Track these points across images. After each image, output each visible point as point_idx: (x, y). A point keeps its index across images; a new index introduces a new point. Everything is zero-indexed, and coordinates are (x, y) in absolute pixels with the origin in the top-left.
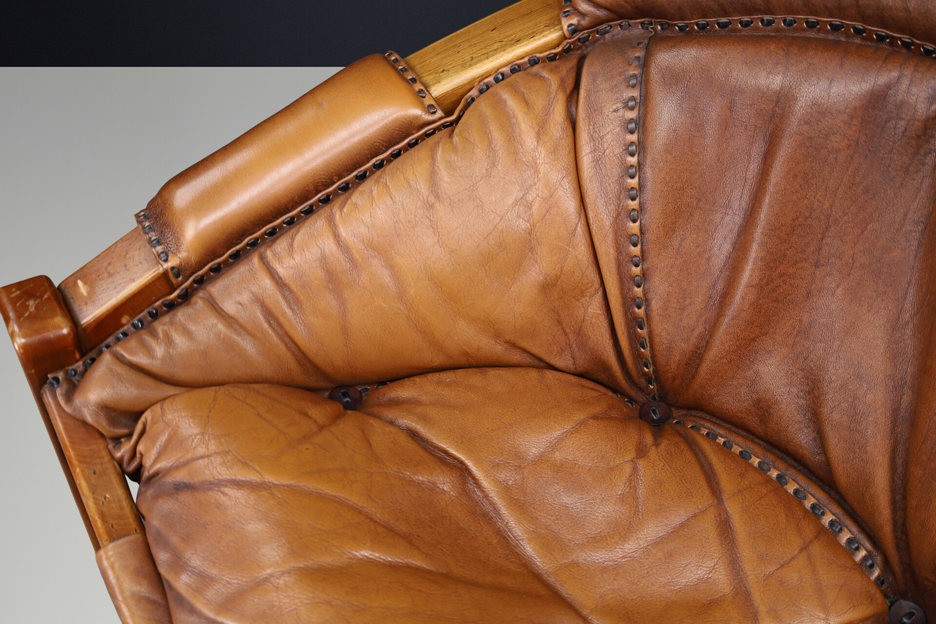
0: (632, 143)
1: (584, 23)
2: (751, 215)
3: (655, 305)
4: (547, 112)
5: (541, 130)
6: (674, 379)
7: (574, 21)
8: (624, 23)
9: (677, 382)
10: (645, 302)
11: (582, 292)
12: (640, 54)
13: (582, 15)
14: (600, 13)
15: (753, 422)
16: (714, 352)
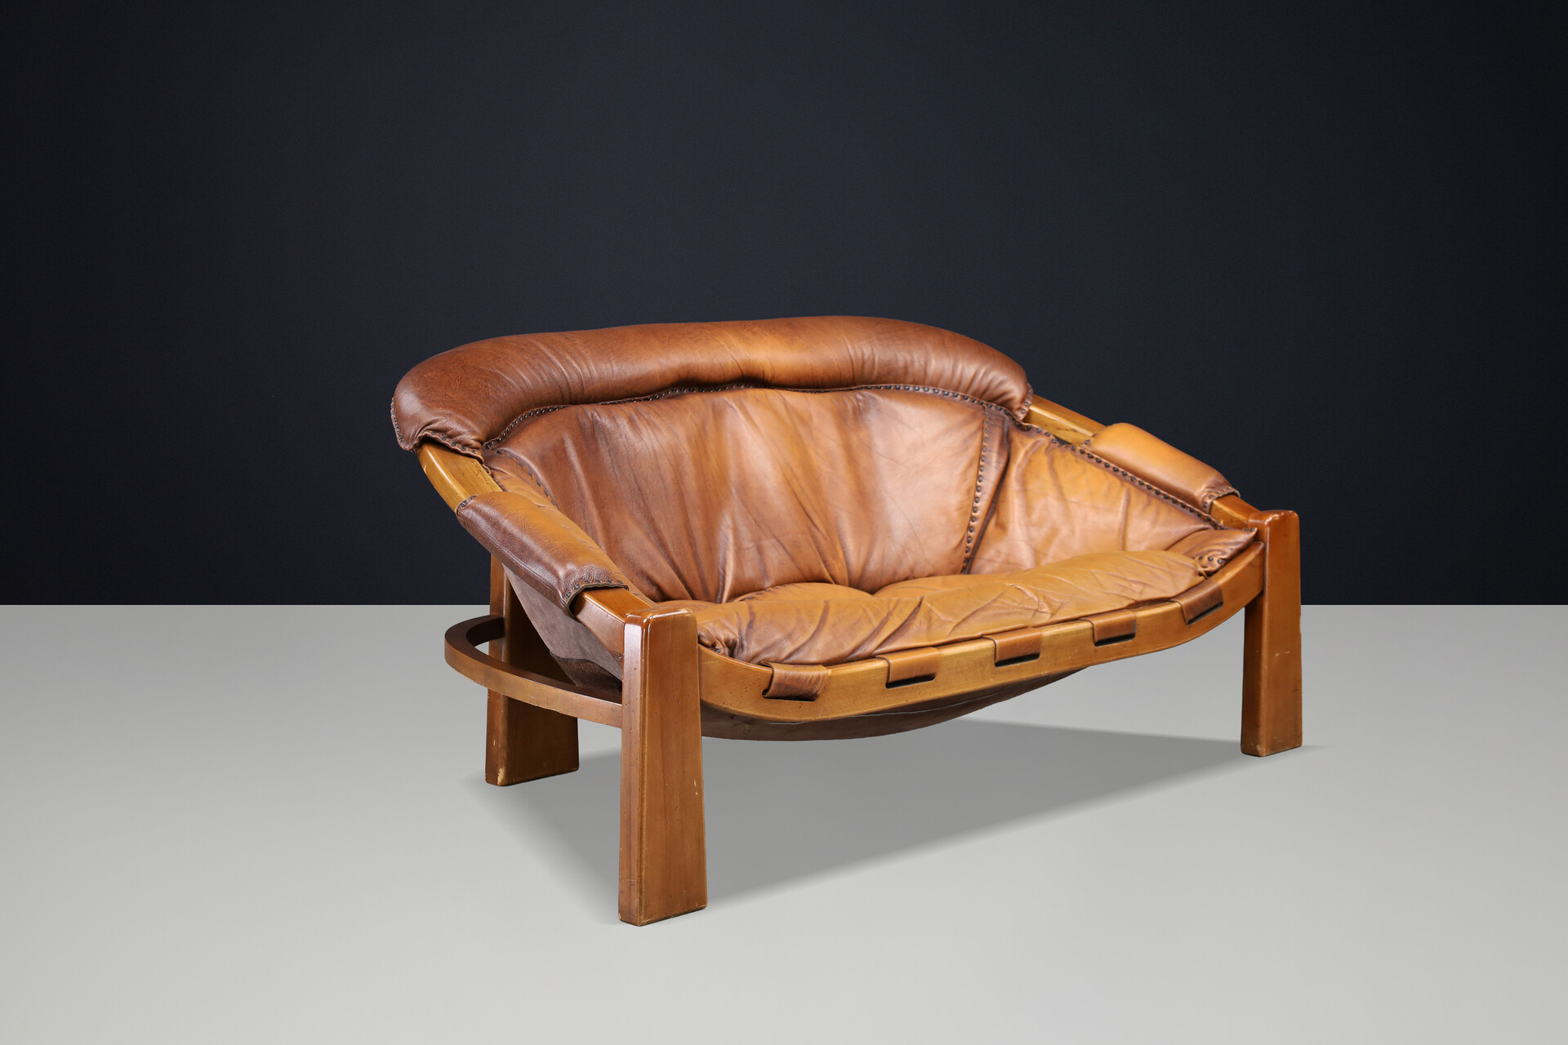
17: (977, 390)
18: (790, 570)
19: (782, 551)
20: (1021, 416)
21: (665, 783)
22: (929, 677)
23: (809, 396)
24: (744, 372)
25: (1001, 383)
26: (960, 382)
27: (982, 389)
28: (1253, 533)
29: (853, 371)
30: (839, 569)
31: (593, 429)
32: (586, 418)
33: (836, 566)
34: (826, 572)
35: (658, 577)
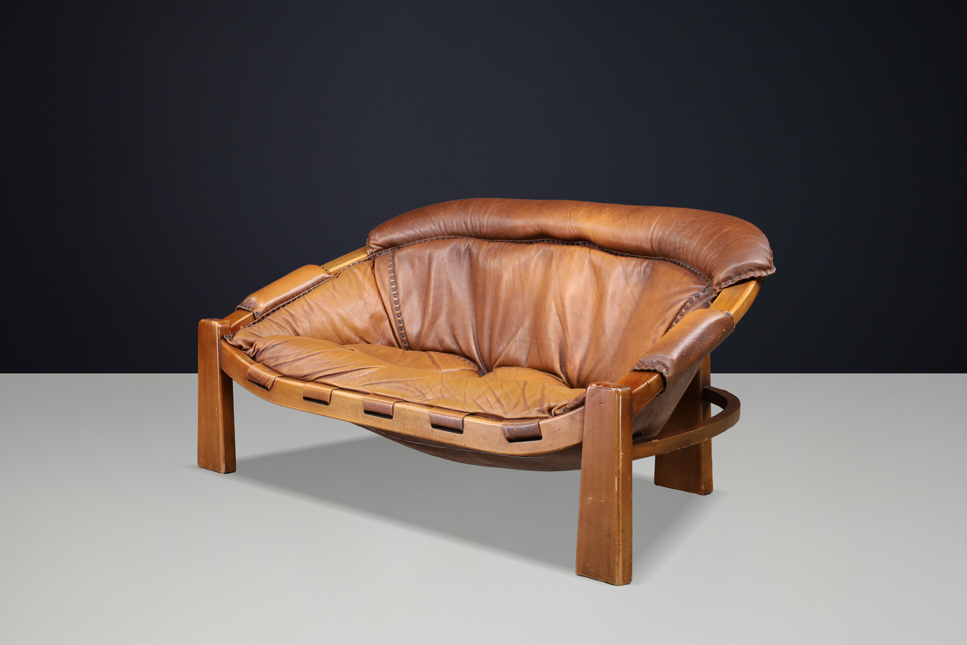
0: (394, 288)
1: (374, 250)
2: (425, 311)
3: (406, 321)
4: (366, 270)
5: (365, 274)
6: (414, 344)
7: (371, 250)
8: (386, 250)
9: (415, 344)
10: (402, 321)
11: (382, 319)
12: (392, 255)
13: (373, 248)
14: (379, 248)
15: (439, 347)
16: (423, 333)
24: (577, 235)
29: (652, 246)
30: (571, 370)
31: (465, 252)
32: (462, 245)
33: (569, 368)
34: (557, 368)
35: (462, 342)
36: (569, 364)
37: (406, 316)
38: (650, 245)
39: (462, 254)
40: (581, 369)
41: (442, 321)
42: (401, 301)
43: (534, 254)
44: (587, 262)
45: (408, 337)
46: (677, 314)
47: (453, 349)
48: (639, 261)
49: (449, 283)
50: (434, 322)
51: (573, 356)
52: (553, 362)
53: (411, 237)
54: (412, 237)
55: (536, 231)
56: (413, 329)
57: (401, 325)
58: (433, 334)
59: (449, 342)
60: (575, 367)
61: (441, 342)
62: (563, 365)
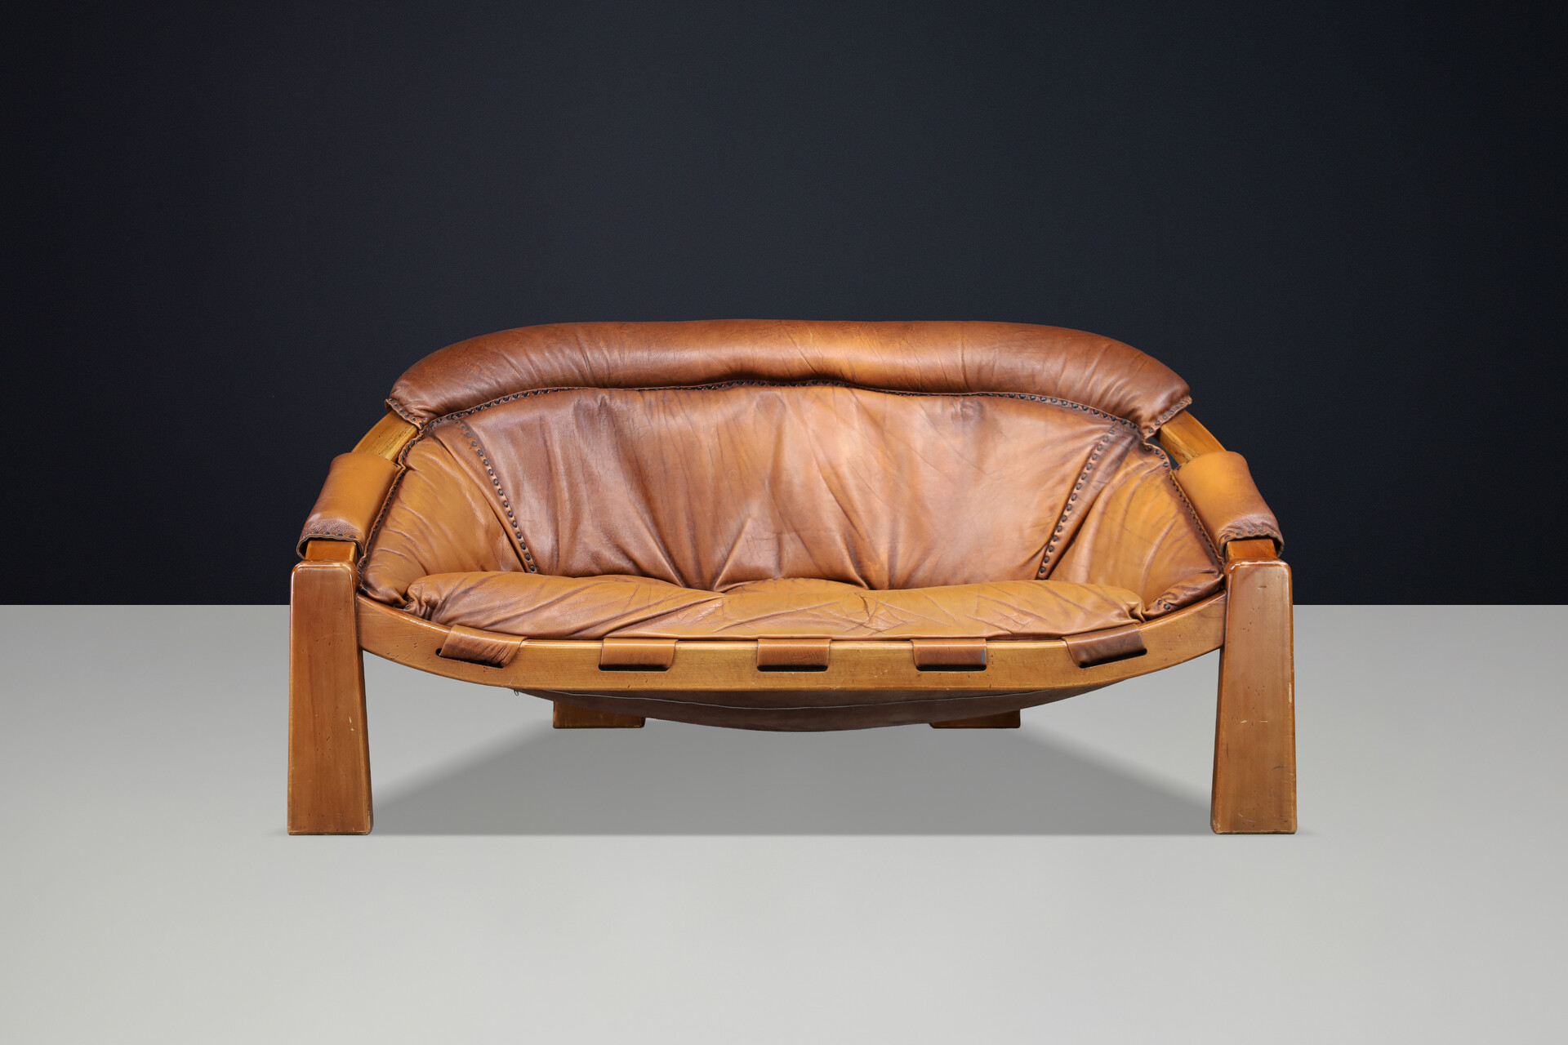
8: (446, 418)
13: (418, 416)
14: (433, 415)
17: (1107, 405)
18: (806, 564)
19: (800, 545)
20: (1148, 435)
21: (314, 714)
22: (661, 668)
23: (890, 397)
24: (816, 369)
25: (1133, 399)
26: (1090, 396)
27: (1113, 404)
28: (1219, 579)
29: (965, 377)
30: (876, 571)
31: (600, 410)
32: (592, 400)
33: (872, 568)
34: (853, 572)
35: (637, 554)
36: (869, 563)
37: (525, 524)
38: (962, 376)
39: (596, 414)
40: (892, 567)
41: (587, 526)
42: (512, 500)
43: (745, 403)
44: (853, 408)
45: (537, 558)
46: (1083, 467)
47: (623, 568)
48: (947, 401)
49: (584, 463)
50: (576, 528)
51: (875, 550)
52: (843, 563)
53: (483, 395)
54: (485, 393)
55: (730, 368)
56: (542, 543)
57: (522, 539)
58: (579, 548)
59: (614, 558)
60: (882, 565)
61: (596, 558)
62: (858, 564)
